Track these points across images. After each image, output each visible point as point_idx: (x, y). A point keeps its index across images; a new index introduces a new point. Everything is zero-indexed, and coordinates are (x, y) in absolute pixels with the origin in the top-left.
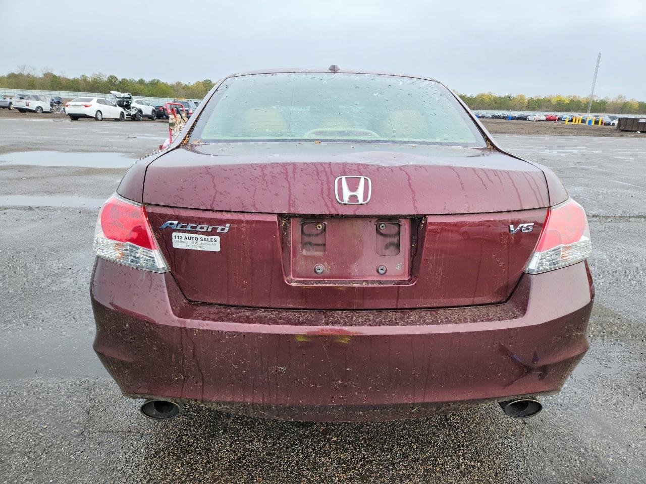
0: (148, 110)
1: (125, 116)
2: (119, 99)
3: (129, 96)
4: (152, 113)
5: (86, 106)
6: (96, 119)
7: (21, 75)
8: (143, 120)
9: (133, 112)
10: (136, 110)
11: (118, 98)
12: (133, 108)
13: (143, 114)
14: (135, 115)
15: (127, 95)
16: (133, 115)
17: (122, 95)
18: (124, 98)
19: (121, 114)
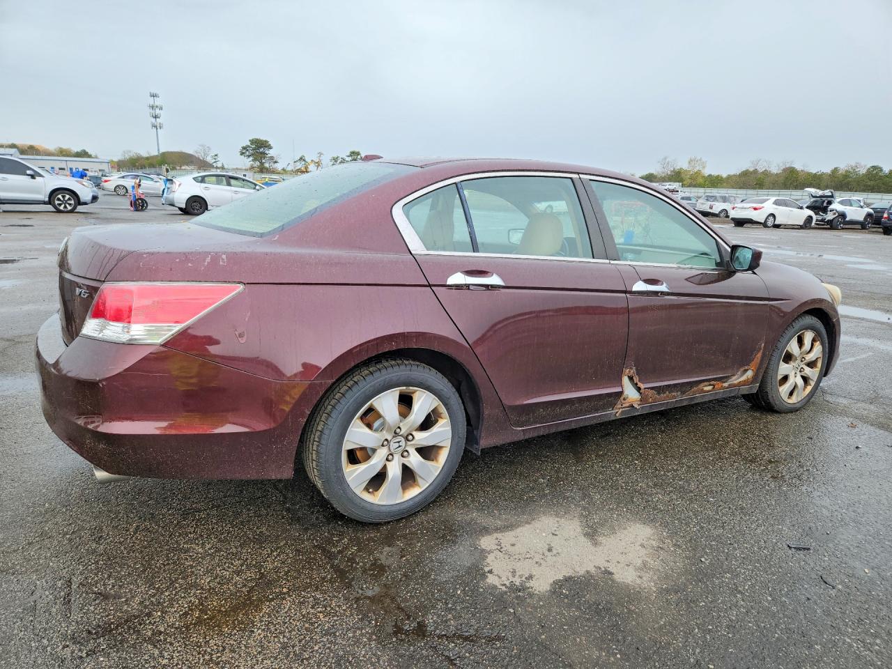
0: (856, 213)
1: (814, 222)
2: (814, 199)
3: (830, 194)
4: (865, 219)
5: (755, 209)
6: (765, 225)
7: (755, 171)
8: (843, 229)
9: (830, 216)
10: (835, 214)
11: (814, 197)
12: (831, 211)
13: (847, 219)
14: (830, 222)
15: (827, 192)
16: (828, 221)
17: (820, 193)
18: (821, 197)
19: (807, 219)
